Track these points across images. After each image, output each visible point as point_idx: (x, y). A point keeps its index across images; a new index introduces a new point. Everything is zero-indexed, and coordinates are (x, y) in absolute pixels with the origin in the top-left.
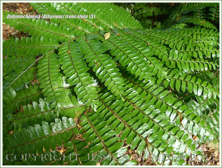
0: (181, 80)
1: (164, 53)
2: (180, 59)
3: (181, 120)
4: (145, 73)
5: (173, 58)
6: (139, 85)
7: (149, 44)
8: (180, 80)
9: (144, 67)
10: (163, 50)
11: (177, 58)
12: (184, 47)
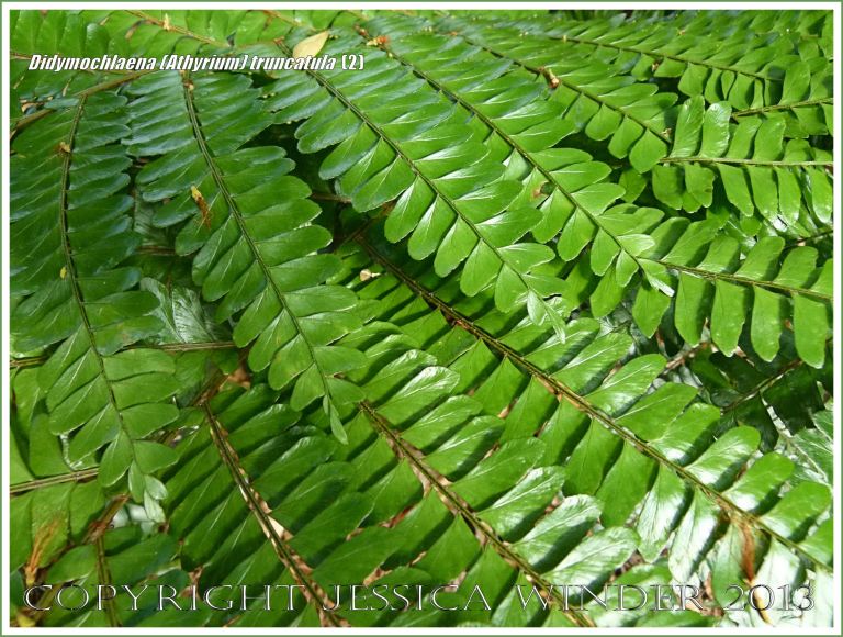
0: (748, 287)
1: (646, 122)
2: (746, 152)
3: (750, 566)
4: (499, 250)
5: (697, 152)
6: (479, 323)
7: (555, 81)
8: (741, 283)
9: (491, 208)
10: (637, 107)
11: (721, 151)
12: (767, 83)
